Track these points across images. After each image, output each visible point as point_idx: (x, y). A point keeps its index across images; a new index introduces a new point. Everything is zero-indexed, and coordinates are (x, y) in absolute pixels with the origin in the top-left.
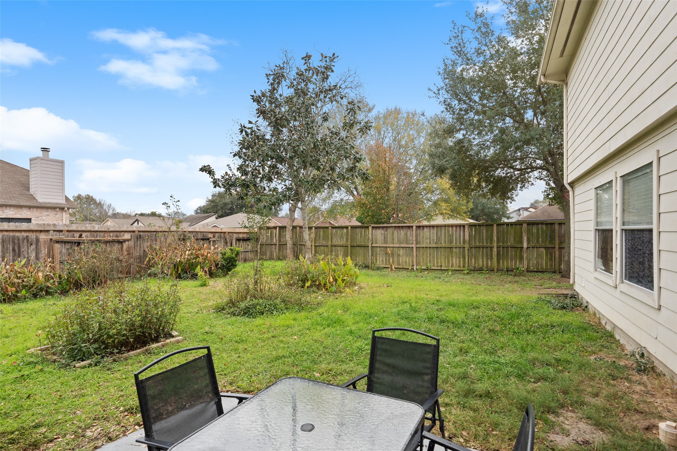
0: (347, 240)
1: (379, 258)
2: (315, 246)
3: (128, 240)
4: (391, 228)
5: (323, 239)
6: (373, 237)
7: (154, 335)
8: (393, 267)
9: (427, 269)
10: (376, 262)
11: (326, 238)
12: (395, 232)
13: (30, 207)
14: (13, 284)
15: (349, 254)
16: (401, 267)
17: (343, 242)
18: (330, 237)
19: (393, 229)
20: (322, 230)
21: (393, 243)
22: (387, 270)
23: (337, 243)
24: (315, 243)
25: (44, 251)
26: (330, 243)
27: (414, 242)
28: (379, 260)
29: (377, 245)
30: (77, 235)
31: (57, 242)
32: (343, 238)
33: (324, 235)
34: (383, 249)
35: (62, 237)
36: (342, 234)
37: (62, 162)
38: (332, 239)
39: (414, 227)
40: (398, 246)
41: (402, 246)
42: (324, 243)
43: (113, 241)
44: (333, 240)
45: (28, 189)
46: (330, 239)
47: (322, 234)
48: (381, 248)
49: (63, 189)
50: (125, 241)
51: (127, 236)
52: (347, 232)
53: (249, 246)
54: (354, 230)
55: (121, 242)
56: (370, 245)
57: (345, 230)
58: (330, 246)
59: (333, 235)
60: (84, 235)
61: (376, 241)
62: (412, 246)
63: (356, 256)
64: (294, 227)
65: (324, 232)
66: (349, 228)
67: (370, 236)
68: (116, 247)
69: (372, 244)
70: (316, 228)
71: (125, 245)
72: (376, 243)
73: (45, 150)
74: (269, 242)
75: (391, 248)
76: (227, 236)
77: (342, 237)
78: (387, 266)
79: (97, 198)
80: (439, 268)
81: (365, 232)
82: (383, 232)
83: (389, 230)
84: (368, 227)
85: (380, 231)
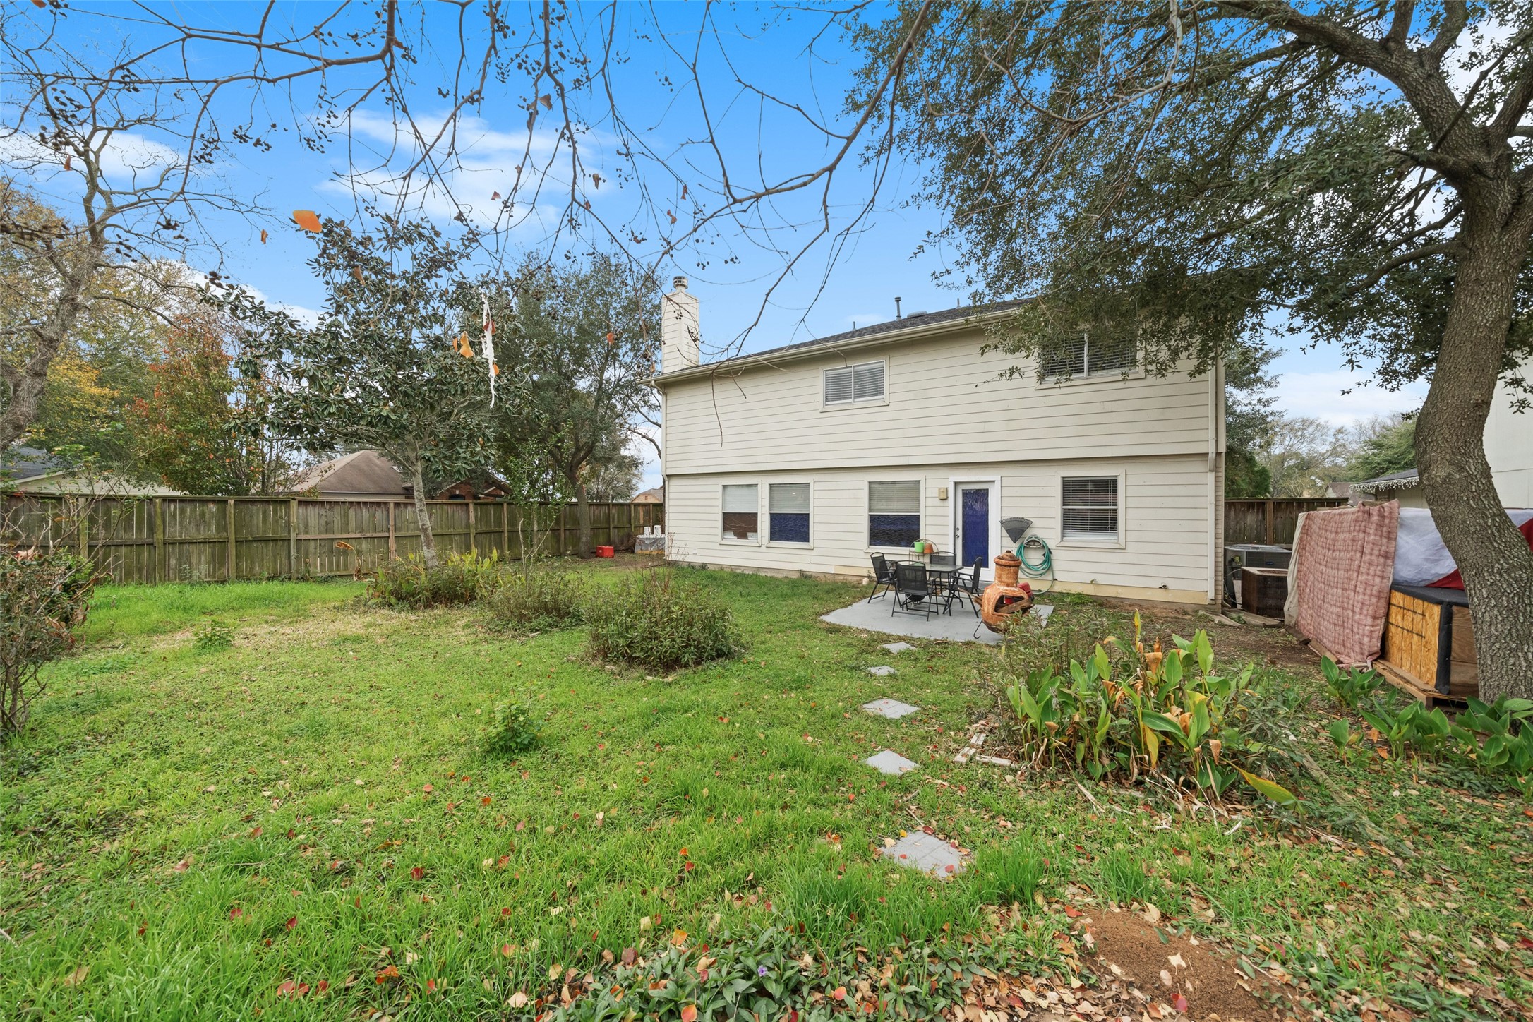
0: (221, 529)
1: (315, 559)
4: (341, 505)
6: (300, 521)
12: (352, 512)
15: (231, 557)
17: (210, 533)
19: (347, 506)
21: (346, 531)
28: (314, 563)
29: (309, 537)
32: (207, 525)
34: (322, 542)
36: (202, 515)
40: (359, 535)
41: (367, 535)
48: (318, 542)
56: (293, 537)
57: (213, 507)
61: (307, 529)
62: (386, 534)
63: (253, 562)
66: (231, 502)
67: (294, 519)
69: (297, 534)
72: (307, 533)
75: (342, 541)
81: (275, 512)
82: (323, 512)
83: (337, 509)
84: (286, 502)
85: (317, 509)
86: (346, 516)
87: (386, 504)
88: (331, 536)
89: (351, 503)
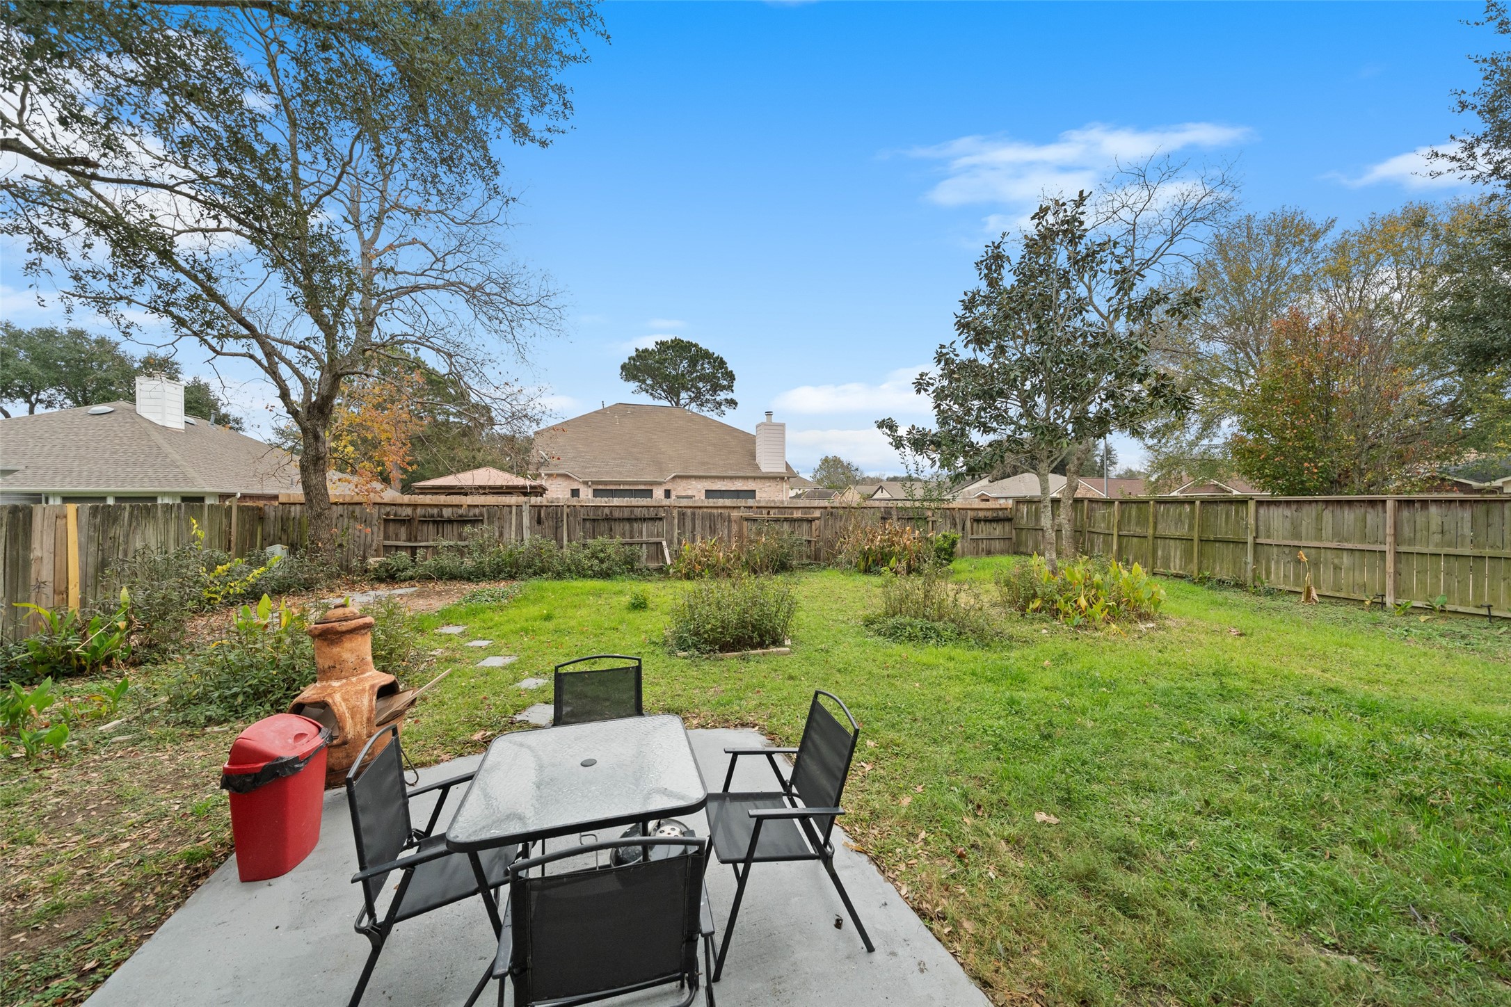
0: (1191, 527)
1: (1277, 568)
2: (1119, 536)
3: (818, 519)
4: (1314, 505)
5: (1138, 523)
6: (1260, 523)
7: (757, 639)
8: (1314, 594)
9: (1430, 609)
10: (1268, 578)
11: (1142, 521)
12: (1328, 515)
13: (754, 478)
14: (700, 563)
15: (1195, 555)
16: (1342, 595)
17: (1183, 531)
18: (1151, 519)
19: (1320, 506)
20: (1134, 506)
21: (1319, 538)
22: (1294, 599)
23: (1167, 533)
24: (1119, 529)
25: (735, 528)
26: (1151, 531)
27: (1389, 539)
28: (1277, 574)
29: (1269, 541)
30: (765, 511)
31: (747, 519)
32: (1183, 523)
33: (1138, 517)
34: (1287, 550)
35: (751, 514)
36: (1180, 515)
37: (783, 425)
38: (1155, 524)
39: (1390, 505)
40: (1334, 545)
41: (1350, 546)
42: (1139, 531)
43: (802, 520)
44: (1159, 527)
45: (755, 459)
46: (1151, 525)
47: (1134, 513)
48: (1281, 549)
49: (784, 456)
50: (814, 519)
51: (817, 514)
52: (1193, 511)
53: (998, 530)
54: (1210, 508)
55: (810, 521)
56: (1250, 540)
57: (1187, 508)
58: (1150, 538)
59: (1159, 517)
60: (772, 512)
61: (1268, 531)
62: (1382, 548)
63: (1214, 561)
64: (1077, 501)
65: (1139, 510)
66: (1198, 503)
67: (1252, 521)
68: (805, 526)
69: (1255, 538)
70: (1121, 502)
71: (815, 525)
72: (1268, 537)
73: (769, 414)
74: (1032, 525)
75: (1313, 551)
76: (957, 515)
77: (1179, 520)
78: (1298, 589)
79: (845, 459)
80: (1484, 611)
81: (1237, 512)
82: (1288, 512)
83: (1306, 509)
84: (1246, 502)
85: (1280, 510)
86: (1319, 518)
87: (1384, 502)
88: (1296, 543)
89: (1327, 502)
